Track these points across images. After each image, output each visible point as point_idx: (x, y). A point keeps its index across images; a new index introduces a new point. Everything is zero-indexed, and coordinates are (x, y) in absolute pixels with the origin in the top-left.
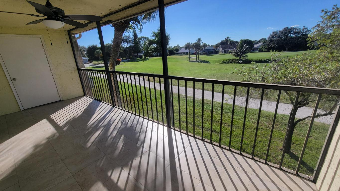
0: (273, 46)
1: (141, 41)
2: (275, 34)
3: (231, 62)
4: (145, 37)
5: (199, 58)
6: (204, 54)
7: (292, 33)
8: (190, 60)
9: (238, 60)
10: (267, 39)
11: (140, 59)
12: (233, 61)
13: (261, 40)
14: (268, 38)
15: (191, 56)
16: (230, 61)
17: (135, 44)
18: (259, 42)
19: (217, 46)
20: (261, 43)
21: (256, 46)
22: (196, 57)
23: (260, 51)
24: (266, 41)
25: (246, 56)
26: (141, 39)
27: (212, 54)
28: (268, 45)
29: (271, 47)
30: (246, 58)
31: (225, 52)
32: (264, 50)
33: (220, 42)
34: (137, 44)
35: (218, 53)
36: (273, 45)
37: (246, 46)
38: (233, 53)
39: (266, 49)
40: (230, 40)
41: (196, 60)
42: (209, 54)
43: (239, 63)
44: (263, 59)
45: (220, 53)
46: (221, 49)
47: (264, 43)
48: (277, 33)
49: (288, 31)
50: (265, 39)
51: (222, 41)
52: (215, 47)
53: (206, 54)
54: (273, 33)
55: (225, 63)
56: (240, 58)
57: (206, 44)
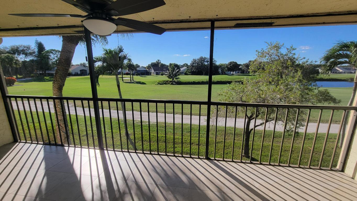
0: (194, 71)
1: (51, 55)
2: (195, 60)
3: (166, 84)
4: (58, 50)
5: (133, 78)
6: (137, 75)
7: (206, 62)
8: (123, 81)
9: (171, 81)
10: (189, 64)
11: (50, 78)
12: (167, 83)
13: (184, 65)
14: (191, 64)
15: (124, 76)
16: (164, 82)
17: (41, 58)
18: (183, 66)
19: (149, 67)
20: (185, 68)
21: (182, 69)
22: (131, 78)
23: (186, 74)
24: (189, 66)
25: (178, 78)
26: (52, 53)
27: (145, 75)
28: (191, 69)
29: (193, 71)
30: (179, 80)
31: (157, 74)
32: (188, 73)
33: (150, 63)
34: (45, 58)
35: (151, 75)
36: (195, 69)
37: (177, 69)
38: (167, 74)
39: (190, 72)
40: (160, 62)
41: (131, 81)
42: (142, 75)
43: (172, 84)
44: (190, 81)
45: (152, 74)
46: (152, 71)
47: (188, 67)
48: (196, 60)
49: (203, 59)
50: (187, 65)
51: (152, 63)
52: (147, 68)
53: (139, 75)
54: (193, 60)
55: (161, 84)
56: (173, 79)
57: (138, 65)
